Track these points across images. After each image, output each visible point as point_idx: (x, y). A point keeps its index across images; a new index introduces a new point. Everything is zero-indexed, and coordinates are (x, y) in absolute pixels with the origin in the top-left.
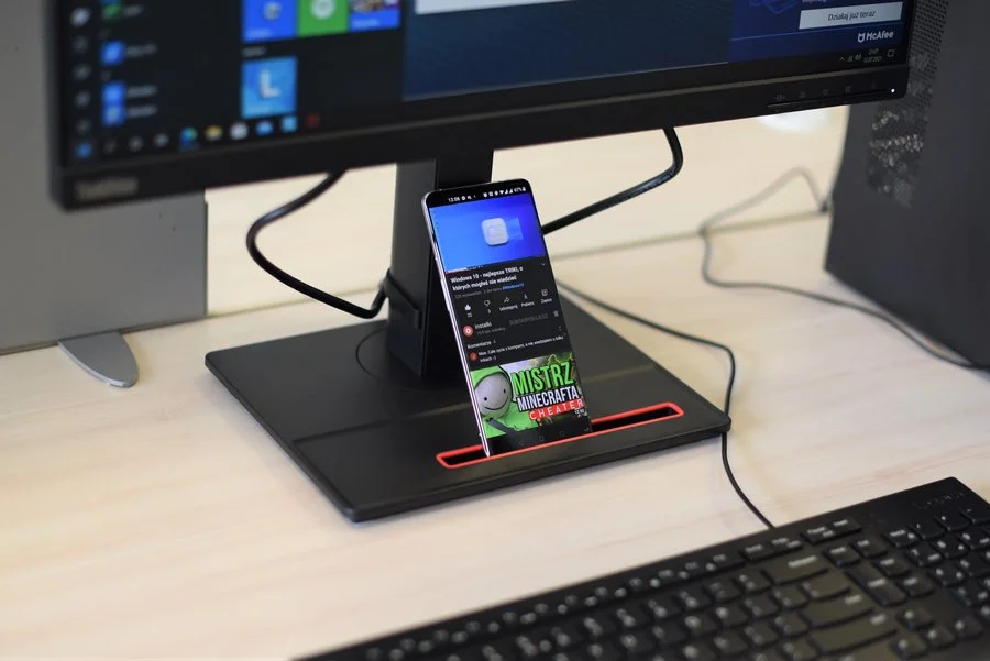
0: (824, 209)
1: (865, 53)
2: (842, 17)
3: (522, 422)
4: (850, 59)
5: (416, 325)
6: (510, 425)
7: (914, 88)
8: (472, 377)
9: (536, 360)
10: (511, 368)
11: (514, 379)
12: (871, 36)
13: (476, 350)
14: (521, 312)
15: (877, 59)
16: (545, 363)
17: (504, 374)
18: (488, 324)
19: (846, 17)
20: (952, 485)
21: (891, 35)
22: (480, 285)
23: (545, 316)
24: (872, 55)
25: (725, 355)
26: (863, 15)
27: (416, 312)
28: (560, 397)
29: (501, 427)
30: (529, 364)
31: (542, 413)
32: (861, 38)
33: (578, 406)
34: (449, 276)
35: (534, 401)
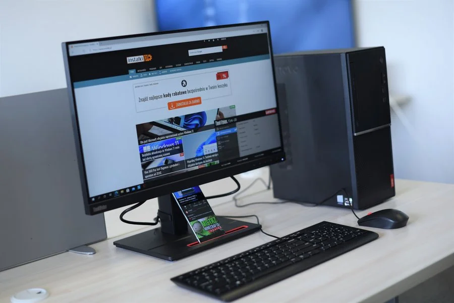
0: (269, 188)
3: (207, 234)
5: (170, 219)
6: (204, 234)
7: (287, 157)
8: (190, 224)
9: (206, 218)
10: (200, 220)
11: (202, 223)
13: (190, 217)
14: (199, 206)
16: (209, 218)
17: (199, 222)
18: (191, 210)
20: (324, 222)
22: (187, 200)
23: (205, 207)
25: (255, 217)
27: (170, 216)
28: (215, 226)
29: (202, 235)
30: (205, 219)
31: (211, 231)
33: (220, 228)
34: (178, 200)
35: (208, 228)
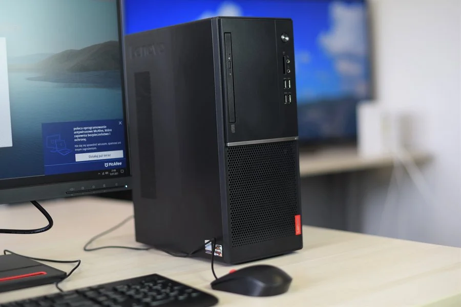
1: (110, 171)
2: (95, 156)
4: (103, 174)
12: (111, 164)
15: (116, 174)
19: (97, 157)
21: (121, 164)
24: (113, 172)
26: (105, 156)
32: (106, 165)
